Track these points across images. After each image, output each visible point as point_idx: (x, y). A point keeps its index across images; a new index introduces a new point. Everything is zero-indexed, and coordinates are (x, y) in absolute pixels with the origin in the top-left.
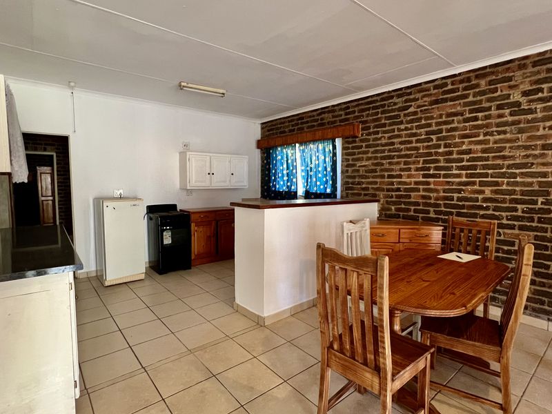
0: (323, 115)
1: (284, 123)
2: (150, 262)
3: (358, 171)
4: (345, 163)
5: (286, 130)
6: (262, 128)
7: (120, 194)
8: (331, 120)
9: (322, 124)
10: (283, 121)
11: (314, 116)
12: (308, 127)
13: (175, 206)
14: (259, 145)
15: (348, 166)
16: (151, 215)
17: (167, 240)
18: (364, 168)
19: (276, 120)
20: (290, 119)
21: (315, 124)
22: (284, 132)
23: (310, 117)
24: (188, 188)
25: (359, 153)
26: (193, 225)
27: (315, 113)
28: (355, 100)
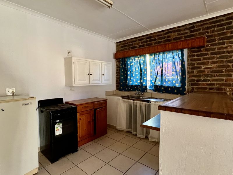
0: (169, 34)
1: (135, 41)
2: (41, 147)
3: (204, 71)
4: (191, 67)
5: (137, 46)
6: (117, 46)
7: (13, 93)
8: (177, 37)
9: (170, 40)
10: (134, 40)
11: (161, 35)
12: (156, 43)
13: (61, 99)
14: (116, 56)
15: (193, 68)
16: (42, 109)
17: (59, 131)
18: (209, 70)
19: (128, 40)
20: (140, 38)
21: (162, 40)
22: (135, 47)
23: (158, 36)
24: (74, 85)
25: (204, 59)
26: (78, 114)
27: (162, 33)
28: (200, 21)
